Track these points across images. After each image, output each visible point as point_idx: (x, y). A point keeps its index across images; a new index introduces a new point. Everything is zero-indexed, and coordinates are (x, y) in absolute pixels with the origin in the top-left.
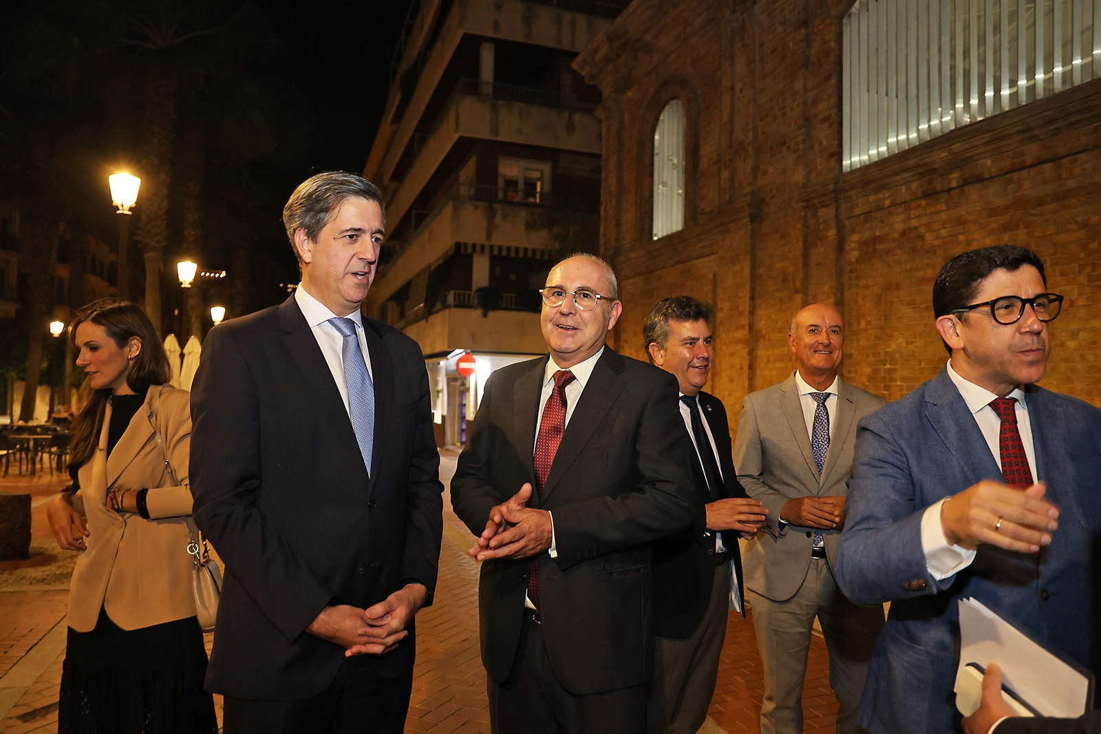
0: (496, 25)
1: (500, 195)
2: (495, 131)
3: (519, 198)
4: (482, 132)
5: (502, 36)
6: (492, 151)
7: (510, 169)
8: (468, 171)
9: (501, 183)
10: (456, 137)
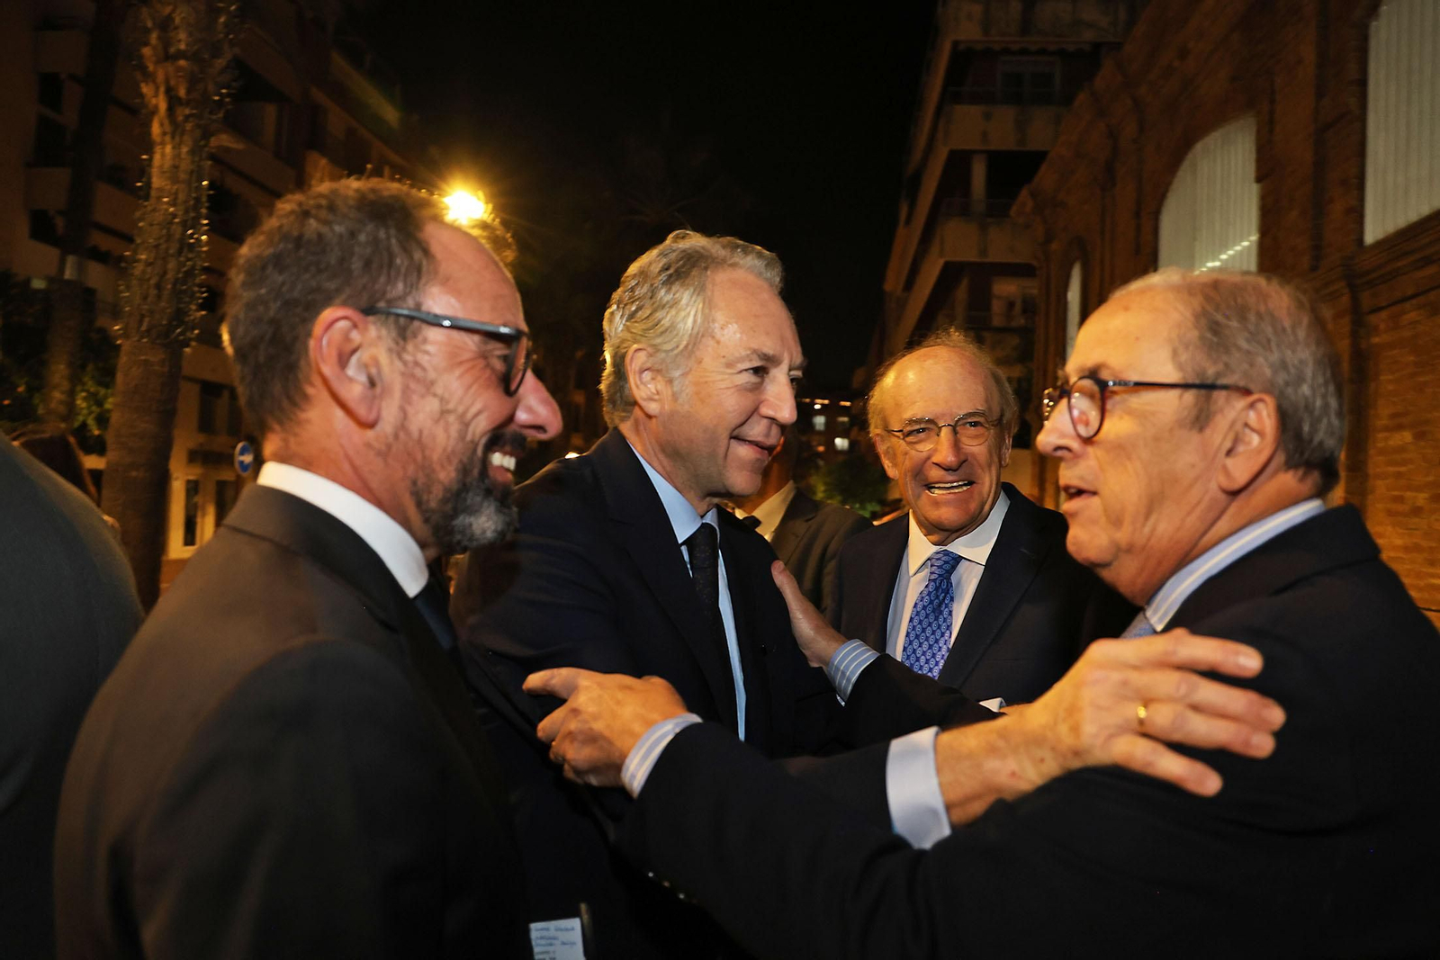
0: (985, 135)
1: (997, 321)
2: (984, 252)
3: (1020, 321)
4: (970, 256)
5: (992, 148)
6: (983, 274)
7: (1006, 288)
8: (962, 293)
9: (997, 307)
10: (941, 262)
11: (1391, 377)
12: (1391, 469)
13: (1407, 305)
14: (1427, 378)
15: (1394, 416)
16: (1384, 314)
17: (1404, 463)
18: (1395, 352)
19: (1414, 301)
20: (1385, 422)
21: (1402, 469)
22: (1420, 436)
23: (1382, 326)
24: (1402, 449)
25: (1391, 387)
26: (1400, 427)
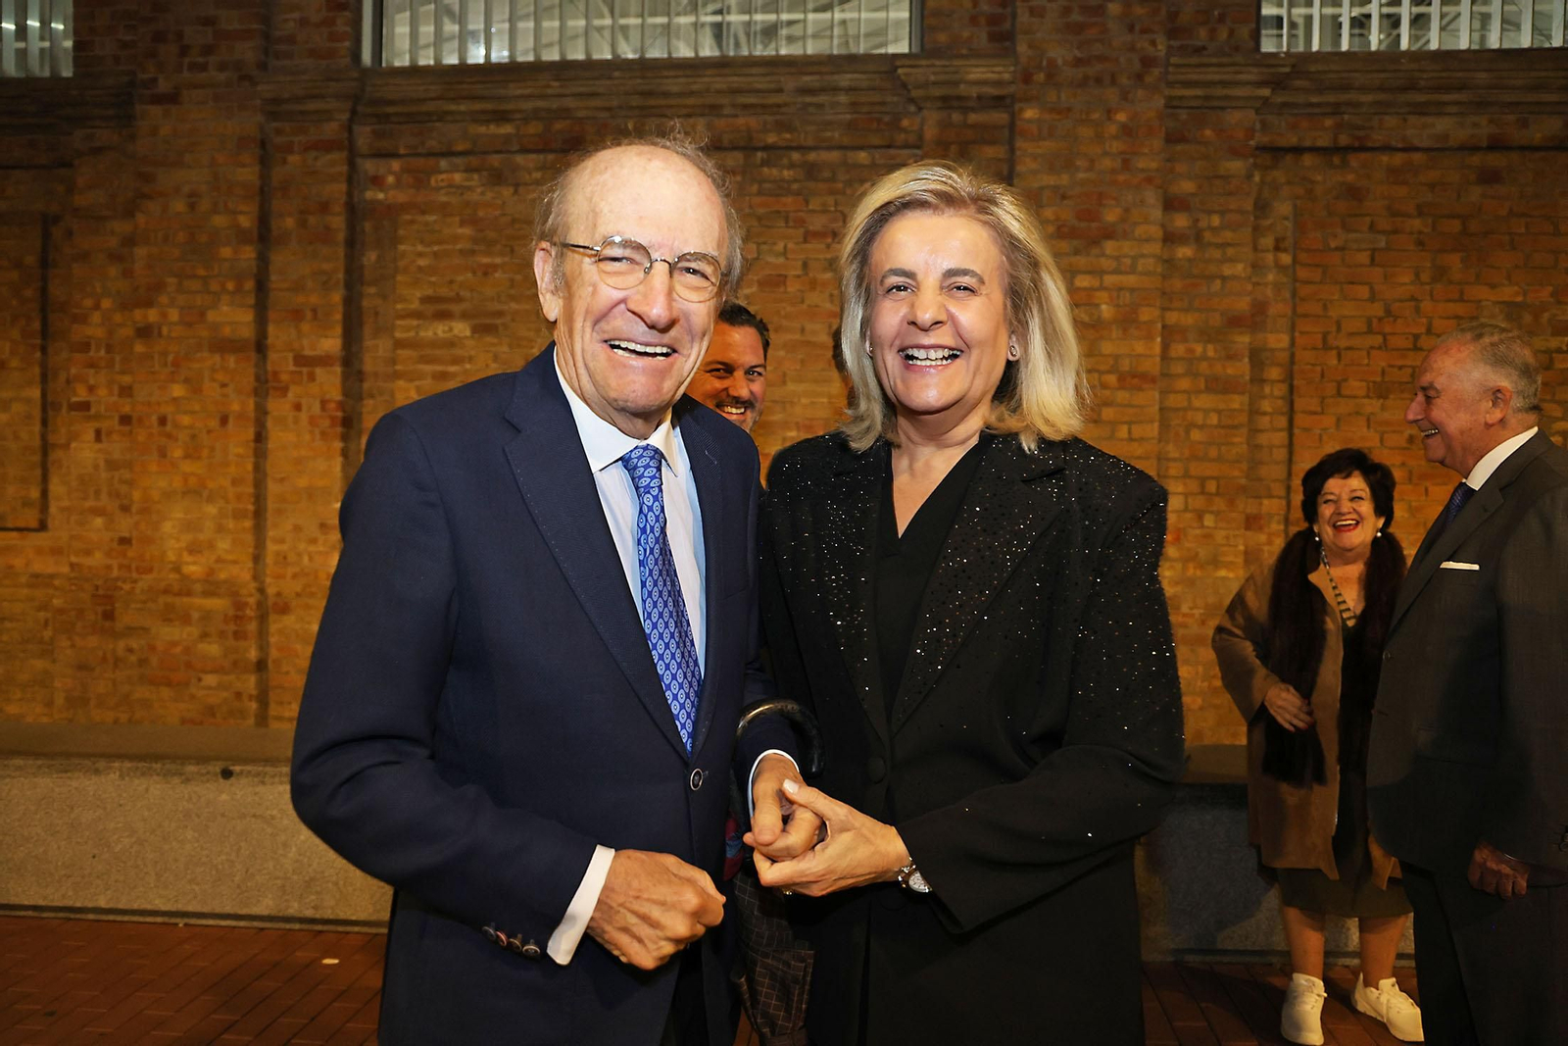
11: (420, 248)
12: (428, 368)
13: (443, 163)
14: (498, 260)
15: (426, 300)
16: (396, 165)
17: (456, 361)
18: (431, 218)
19: (458, 161)
20: (415, 305)
21: (452, 369)
22: (481, 330)
23: (391, 179)
24: (451, 344)
25: (422, 262)
26: (443, 316)
